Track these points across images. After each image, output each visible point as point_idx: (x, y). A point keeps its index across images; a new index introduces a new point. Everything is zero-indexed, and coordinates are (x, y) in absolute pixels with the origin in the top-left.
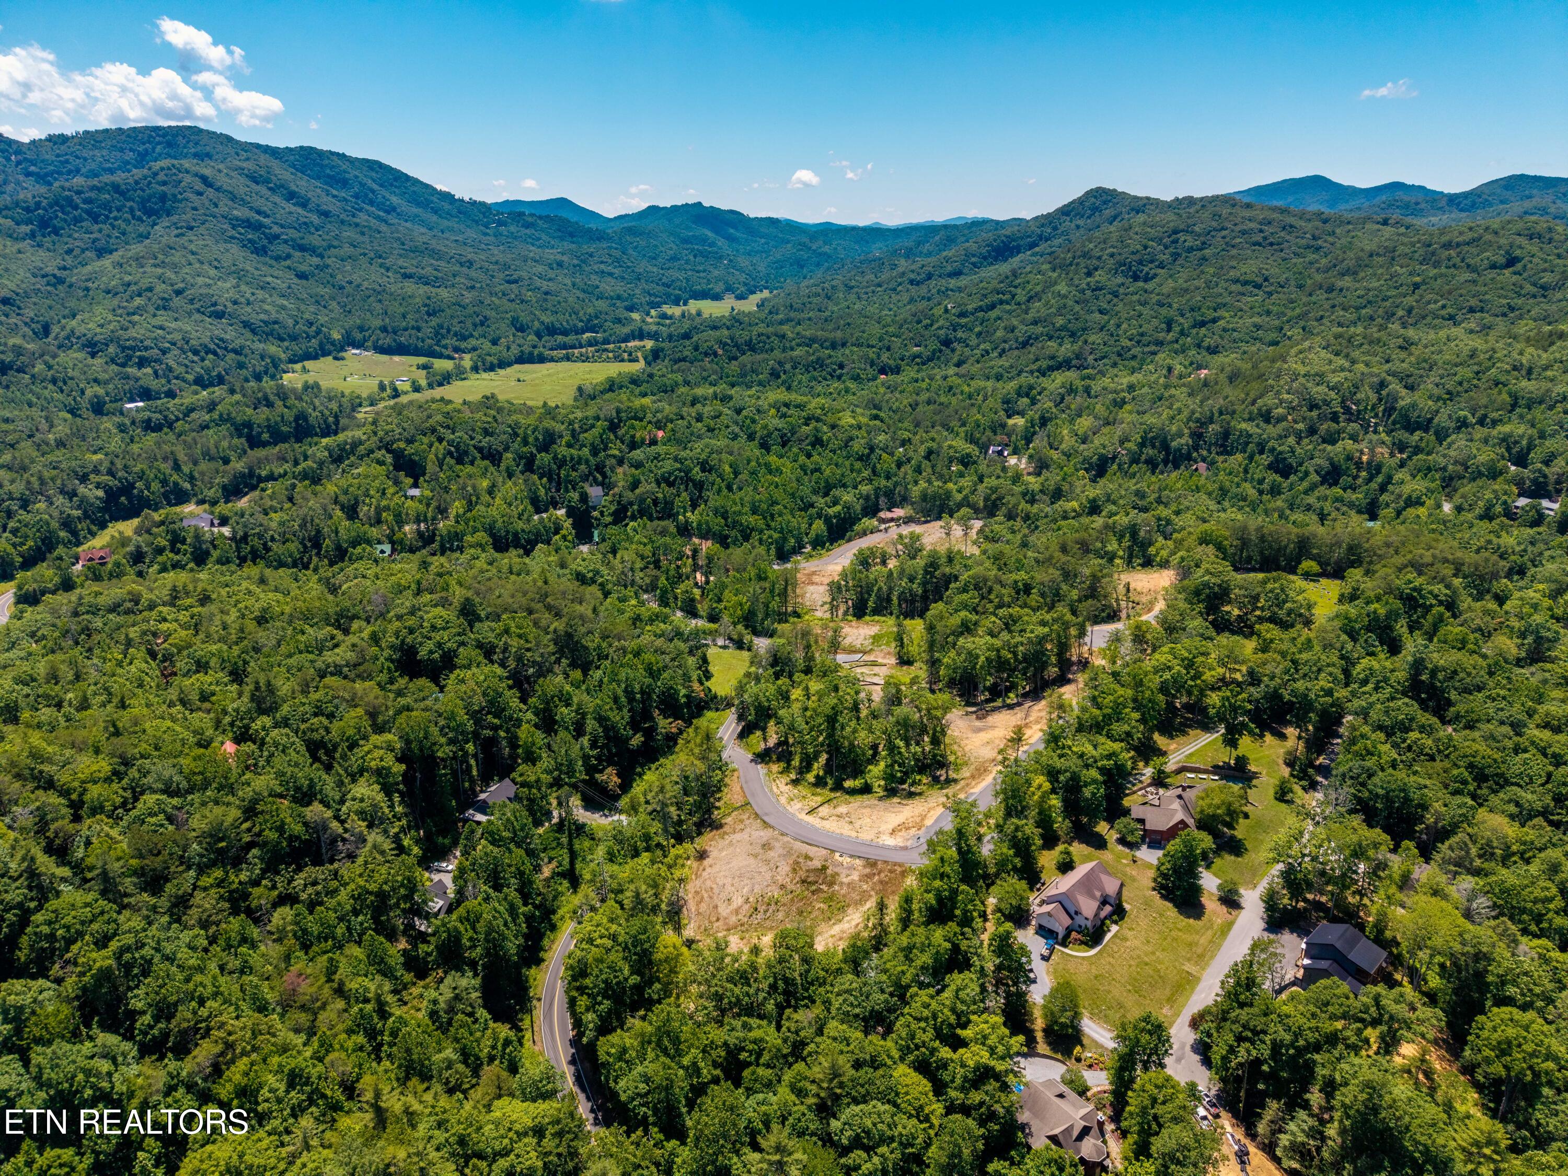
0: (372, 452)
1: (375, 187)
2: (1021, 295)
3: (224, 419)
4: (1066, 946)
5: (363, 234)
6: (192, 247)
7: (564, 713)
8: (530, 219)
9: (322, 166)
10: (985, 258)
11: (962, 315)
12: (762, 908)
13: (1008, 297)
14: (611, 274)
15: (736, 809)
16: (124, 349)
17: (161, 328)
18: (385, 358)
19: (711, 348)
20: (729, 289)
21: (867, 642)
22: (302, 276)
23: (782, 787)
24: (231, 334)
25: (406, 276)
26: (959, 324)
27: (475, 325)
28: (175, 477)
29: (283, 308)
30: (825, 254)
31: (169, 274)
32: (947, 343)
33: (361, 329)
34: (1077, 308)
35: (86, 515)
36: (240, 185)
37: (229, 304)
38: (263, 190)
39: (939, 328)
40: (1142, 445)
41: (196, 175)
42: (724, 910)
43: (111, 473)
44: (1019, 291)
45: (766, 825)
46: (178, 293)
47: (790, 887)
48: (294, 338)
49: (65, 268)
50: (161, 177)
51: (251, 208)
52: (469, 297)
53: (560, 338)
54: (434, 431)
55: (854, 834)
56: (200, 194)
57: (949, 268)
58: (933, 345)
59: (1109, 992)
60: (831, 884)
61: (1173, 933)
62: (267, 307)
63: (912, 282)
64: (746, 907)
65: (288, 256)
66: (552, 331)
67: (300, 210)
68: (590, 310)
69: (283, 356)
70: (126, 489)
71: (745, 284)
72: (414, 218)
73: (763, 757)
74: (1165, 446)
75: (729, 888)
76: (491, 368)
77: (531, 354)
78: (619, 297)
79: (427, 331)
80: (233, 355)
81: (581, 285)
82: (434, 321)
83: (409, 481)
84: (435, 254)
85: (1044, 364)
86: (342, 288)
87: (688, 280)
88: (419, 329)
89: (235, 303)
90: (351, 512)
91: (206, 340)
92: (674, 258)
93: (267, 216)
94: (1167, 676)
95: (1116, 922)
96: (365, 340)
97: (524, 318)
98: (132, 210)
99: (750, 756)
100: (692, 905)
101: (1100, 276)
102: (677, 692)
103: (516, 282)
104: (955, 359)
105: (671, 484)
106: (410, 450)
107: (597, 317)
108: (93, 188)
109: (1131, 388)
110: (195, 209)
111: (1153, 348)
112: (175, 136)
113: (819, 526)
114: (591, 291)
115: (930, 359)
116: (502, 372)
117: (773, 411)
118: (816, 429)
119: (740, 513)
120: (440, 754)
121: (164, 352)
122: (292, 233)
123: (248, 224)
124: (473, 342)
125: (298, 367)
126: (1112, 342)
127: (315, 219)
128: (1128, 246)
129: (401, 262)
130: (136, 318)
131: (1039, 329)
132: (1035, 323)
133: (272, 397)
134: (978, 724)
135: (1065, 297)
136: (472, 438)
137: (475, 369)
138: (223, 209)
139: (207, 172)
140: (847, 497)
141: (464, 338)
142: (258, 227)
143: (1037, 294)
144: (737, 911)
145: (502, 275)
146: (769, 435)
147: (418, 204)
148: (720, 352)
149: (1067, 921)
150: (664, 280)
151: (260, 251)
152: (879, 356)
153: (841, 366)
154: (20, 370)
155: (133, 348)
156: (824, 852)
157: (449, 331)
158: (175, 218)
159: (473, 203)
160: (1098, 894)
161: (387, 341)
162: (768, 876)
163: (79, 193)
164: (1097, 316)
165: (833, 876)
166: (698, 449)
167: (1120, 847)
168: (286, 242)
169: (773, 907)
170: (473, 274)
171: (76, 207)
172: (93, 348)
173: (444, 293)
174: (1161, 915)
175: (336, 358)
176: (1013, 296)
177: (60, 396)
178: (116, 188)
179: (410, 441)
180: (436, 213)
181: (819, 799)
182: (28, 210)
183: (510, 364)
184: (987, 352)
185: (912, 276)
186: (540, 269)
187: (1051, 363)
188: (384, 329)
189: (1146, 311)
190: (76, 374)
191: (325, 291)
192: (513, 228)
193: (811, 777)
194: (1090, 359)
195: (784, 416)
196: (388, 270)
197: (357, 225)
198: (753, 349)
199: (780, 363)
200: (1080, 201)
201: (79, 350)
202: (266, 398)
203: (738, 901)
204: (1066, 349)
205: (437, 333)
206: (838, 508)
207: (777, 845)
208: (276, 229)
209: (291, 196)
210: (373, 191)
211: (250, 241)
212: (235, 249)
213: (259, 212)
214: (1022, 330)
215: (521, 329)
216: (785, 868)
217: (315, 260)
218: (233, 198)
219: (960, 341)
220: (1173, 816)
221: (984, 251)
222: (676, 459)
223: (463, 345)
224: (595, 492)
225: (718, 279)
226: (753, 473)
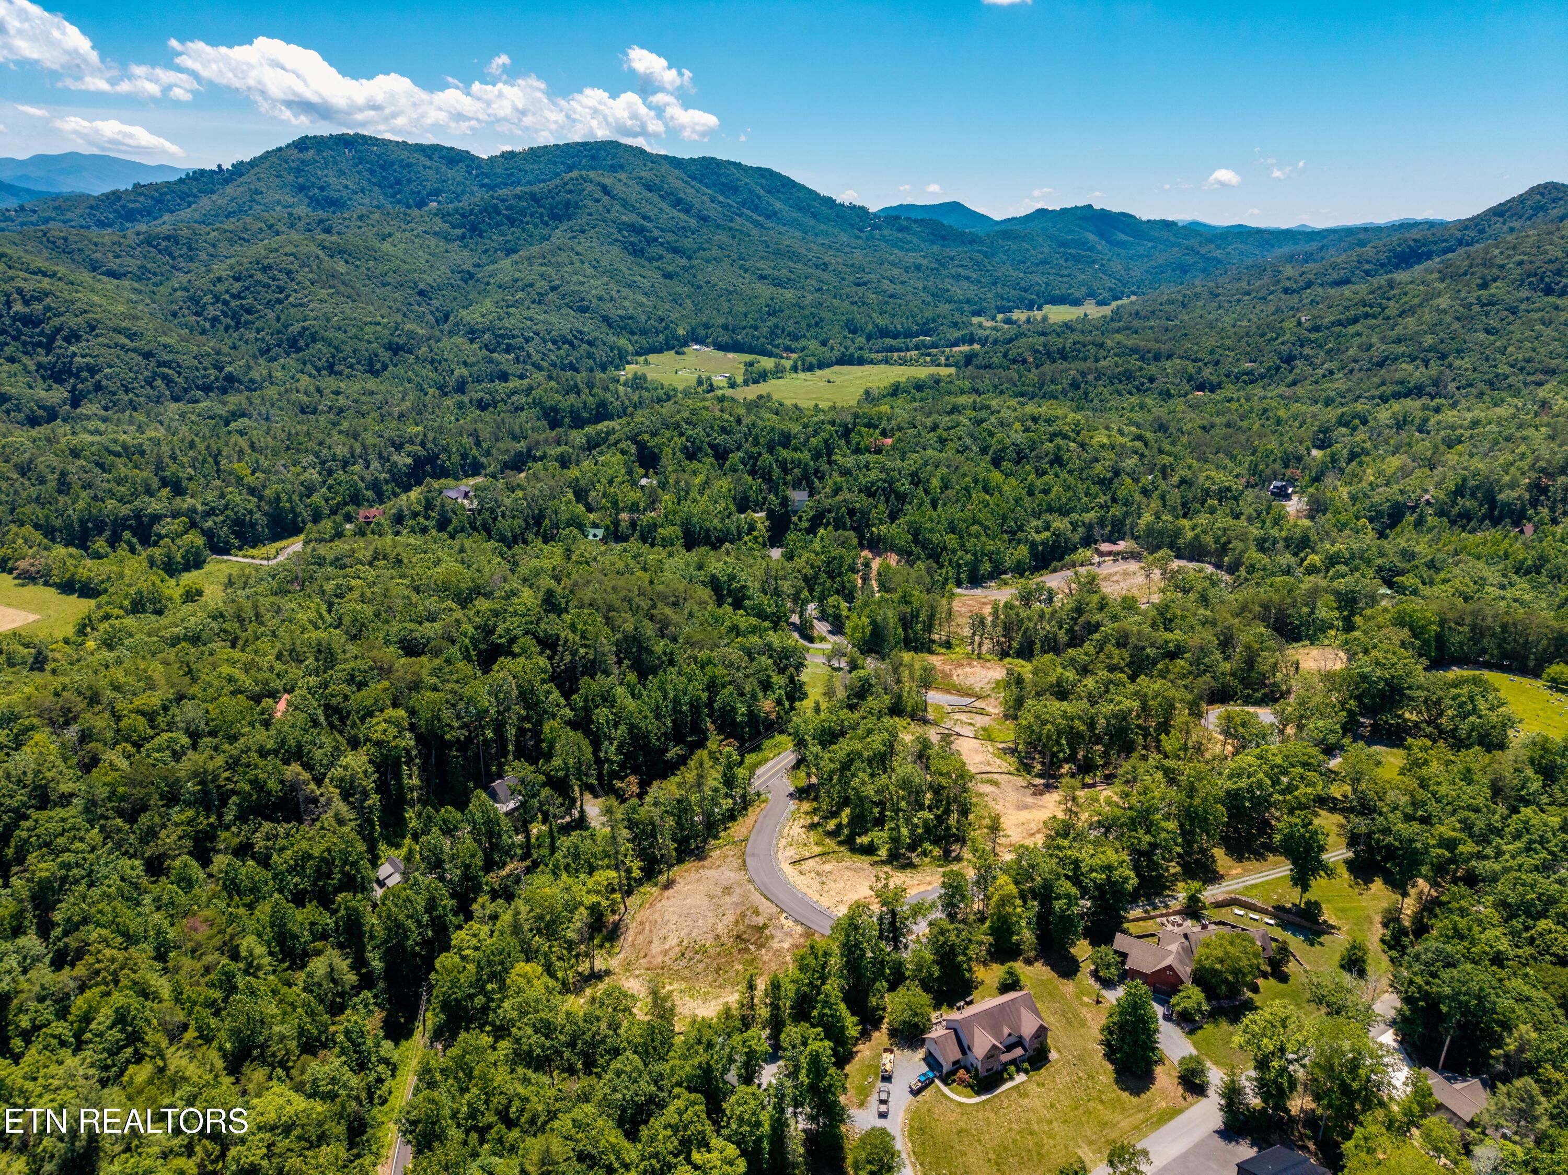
0: (619, 441)
1: (762, 193)
2: (1393, 308)
3: (537, 403)
4: (946, 1084)
5: (734, 237)
6: (579, 249)
7: (602, 714)
8: (905, 223)
9: (719, 175)
10: (1382, 265)
11: (1316, 329)
12: (688, 955)
13: (1377, 309)
14: (967, 278)
15: (733, 843)
16: (497, 336)
17: (531, 320)
18: (720, 354)
19: (1020, 355)
20: (1091, 294)
21: (987, 687)
22: (668, 276)
23: (796, 830)
24: (589, 326)
25: (762, 278)
26: (1308, 340)
27: (809, 326)
28: (475, 451)
29: (641, 304)
30: (1215, 258)
31: (551, 272)
32: (1289, 359)
33: (706, 326)
34: (1456, 325)
35: (393, 478)
36: (633, 192)
37: (595, 300)
38: (654, 197)
39: (1283, 343)
40: (1459, 491)
41: (598, 184)
42: (656, 948)
43: (423, 444)
44: (1392, 303)
45: (744, 867)
46: (554, 289)
47: (724, 939)
48: (643, 332)
49: (479, 266)
50: (569, 187)
51: (639, 214)
52: (810, 298)
53: (888, 341)
54: (677, 425)
55: (816, 896)
56: (598, 201)
57: (1335, 276)
58: (1270, 360)
59: (964, 1154)
60: (761, 946)
61: (1091, 1104)
62: (627, 304)
63: (1286, 291)
64: (677, 949)
65: (661, 258)
66: (884, 333)
67: (682, 216)
68: (929, 314)
69: (630, 348)
70: (432, 459)
71: (1111, 290)
72: (793, 223)
73: (802, 794)
74: (1490, 498)
75: (671, 926)
76: (810, 369)
77: (852, 355)
78: (968, 301)
79: (765, 330)
80: (585, 346)
81: (932, 289)
82: (772, 321)
83: (642, 471)
84: (795, 257)
85: (1389, 389)
86: (700, 287)
87: (1047, 284)
88: (756, 328)
89: (600, 299)
90: (581, 494)
91: (565, 332)
92: (1044, 262)
93: (651, 221)
94: (1243, 783)
95: (1026, 1072)
96: (707, 337)
97: (860, 319)
98: (542, 215)
99: (791, 789)
100: (630, 936)
101: (1497, 289)
102: (734, 710)
103: (865, 284)
104: (1290, 378)
105: (871, 494)
106: (652, 443)
107: (934, 320)
108: (516, 197)
109: (1475, 423)
110: (590, 214)
111: (1539, 377)
112: (598, 150)
113: (1023, 552)
114: (939, 296)
115: (1262, 377)
116: (818, 372)
117: (1017, 425)
118: (1059, 448)
119: (932, 531)
120: (448, 737)
121: (527, 341)
122: (670, 237)
123: (633, 228)
124: (804, 342)
125: (641, 359)
127: (693, 223)
128: (1546, 252)
129: (761, 264)
130: (512, 310)
131: (1402, 348)
132: (1398, 341)
133: (581, 386)
134: (1030, 800)
135: (1445, 312)
136: (708, 435)
137: (795, 369)
138: (614, 215)
139: (608, 181)
140: (1060, 524)
141: (796, 338)
142: (640, 230)
143: (1412, 307)
144: (666, 953)
145: (852, 278)
146: (1004, 450)
147: (800, 210)
148: (1030, 359)
149: (958, 1055)
150: (1023, 284)
151: (636, 252)
152: (1200, 371)
153: (1151, 380)
154: (410, 352)
155: (503, 337)
156: (775, 909)
157: (783, 330)
158: (571, 223)
159: (853, 208)
160: (1006, 1031)
161: (725, 338)
162: (711, 921)
163: (503, 201)
164: (1482, 335)
165: (767, 938)
166: (914, 460)
167: (1092, 981)
168: (662, 244)
169: (699, 957)
170: (825, 276)
171: (499, 213)
172: (473, 334)
173: (789, 295)
174: (1091, 1077)
175: (677, 353)
176: (1383, 309)
177: (434, 375)
178: (533, 196)
179: (654, 434)
180: (814, 216)
181: (818, 850)
182: (463, 216)
183: (829, 365)
184: (1332, 372)
185: (1288, 284)
186: (896, 272)
187: (1398, 388)
188: (725, 327)
189: (1547, 332)
190: (451, 356)
191: (682, 289)
192: (886, 232)
193: (831, 825)
194: (1452, 387)
195: (1027, 430)
196: (746, 271)
197: (730, 229)
198: (1064, 358)
199: (1083, 374)
200: (1521, 200)
201: (464, 336)
202: (576, 386)
203: (673, 941)
204: (1419, 375)
205: (772, 333)
206: (1045, 535)
207: (738, 890)
208: (656, 233)
209: (678, 203)
210: (759, 197)
211: (631, 243)
212: (615, 250)
213: (644, 218)
214: (1380, 348)
215: (854, 332)
216: (730, 918)
217: (684, 261)
218: (625, 204)
219: (1307, 358)
220: (1164, 958)
221: (1383, 257)
222: (883, 469)
223: (794, 345)
224: (798, 497)
225: (1082, 284)
226: (967, 489)
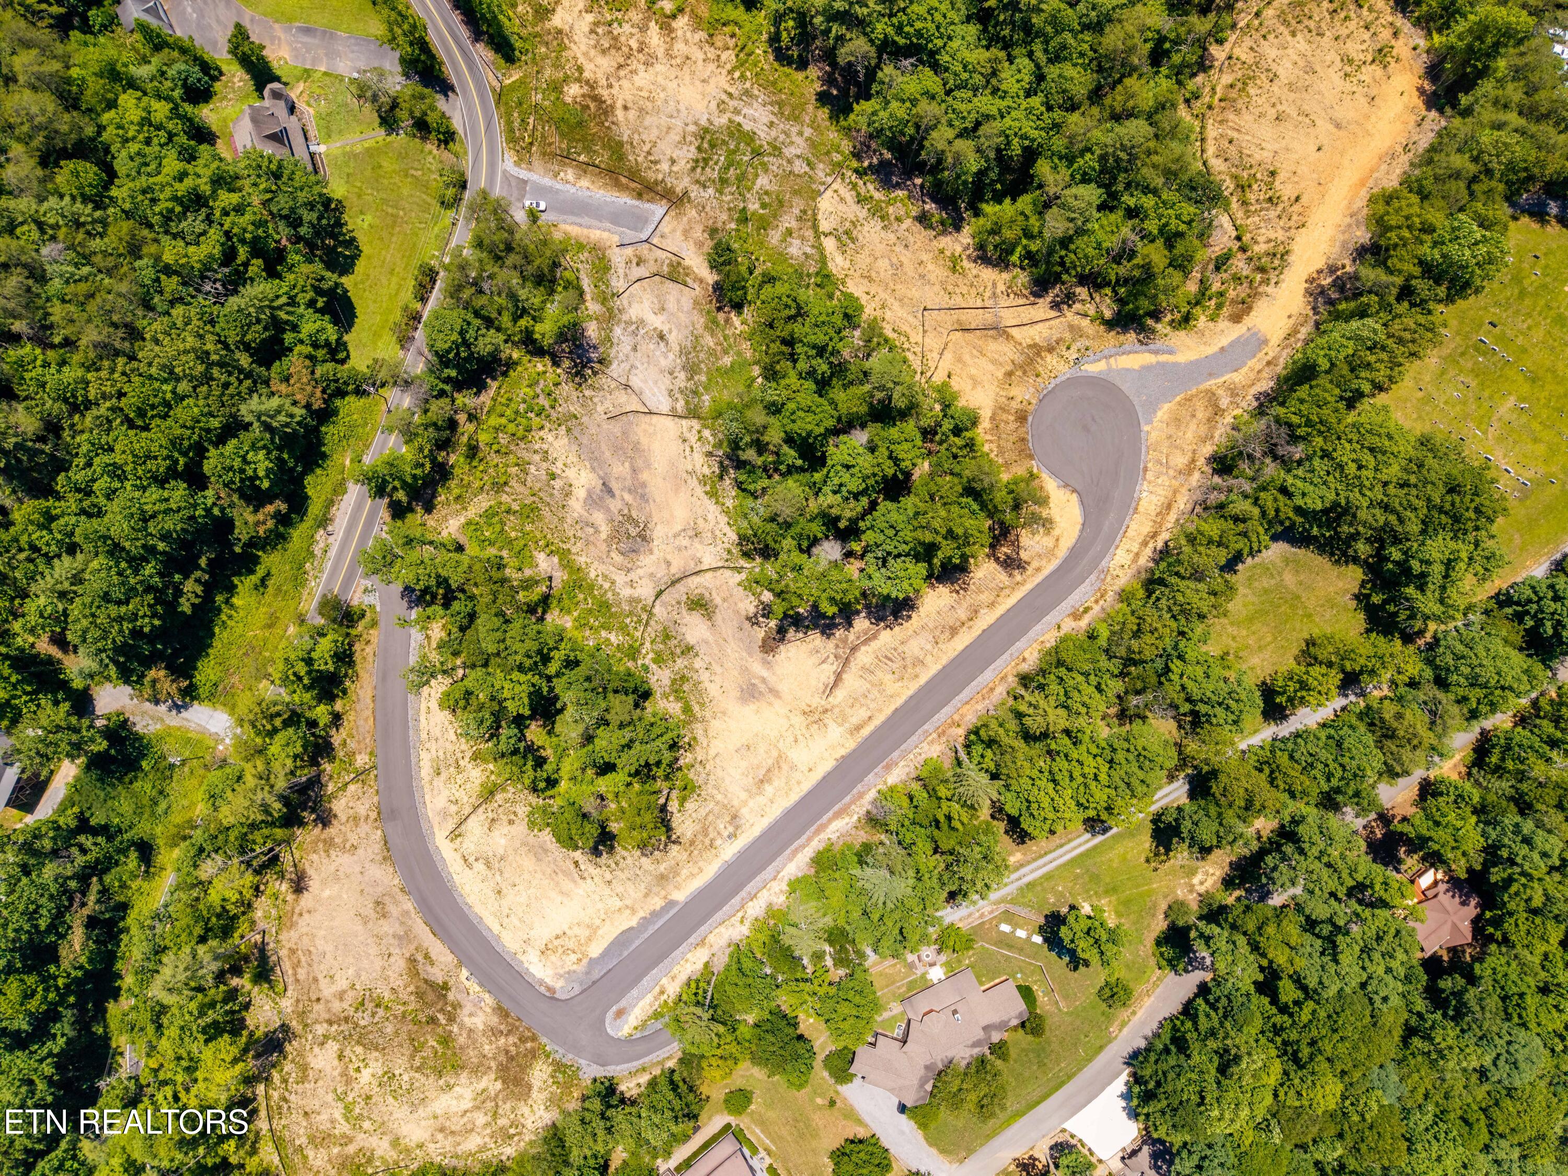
15: (356, 773)
45: (387, 849)
47: (404, 996)
60: (450, 1017)
64: (352, 993)
75: (331, 960)
134: (758, 667)
156: (449, 957)
162: (379, 963)
165: (454, 1007)
167: (826, 1074)
169: (381, 1012)
203: (342, 983)
216: (398, 963)
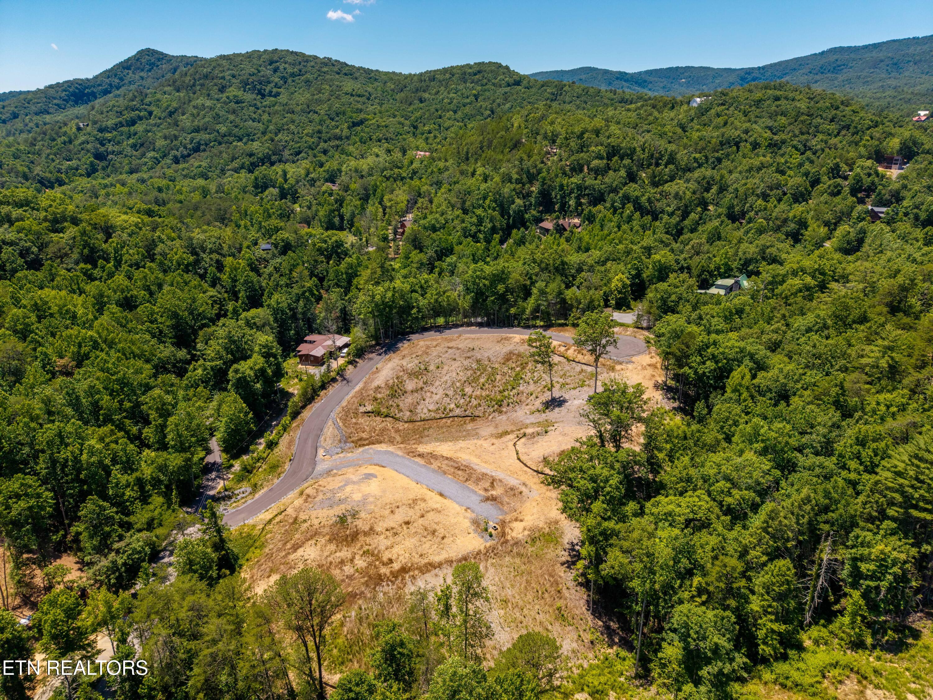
2: (159, 111)
26: (104, 139)
32: (101, 156)
34: (231, 117)
39: (82, 144)
44: (153, 108)
58: (87, 158)
101: (233, 92)
115: (93, 171)
126: (296, 139)
143: (176, 110)
